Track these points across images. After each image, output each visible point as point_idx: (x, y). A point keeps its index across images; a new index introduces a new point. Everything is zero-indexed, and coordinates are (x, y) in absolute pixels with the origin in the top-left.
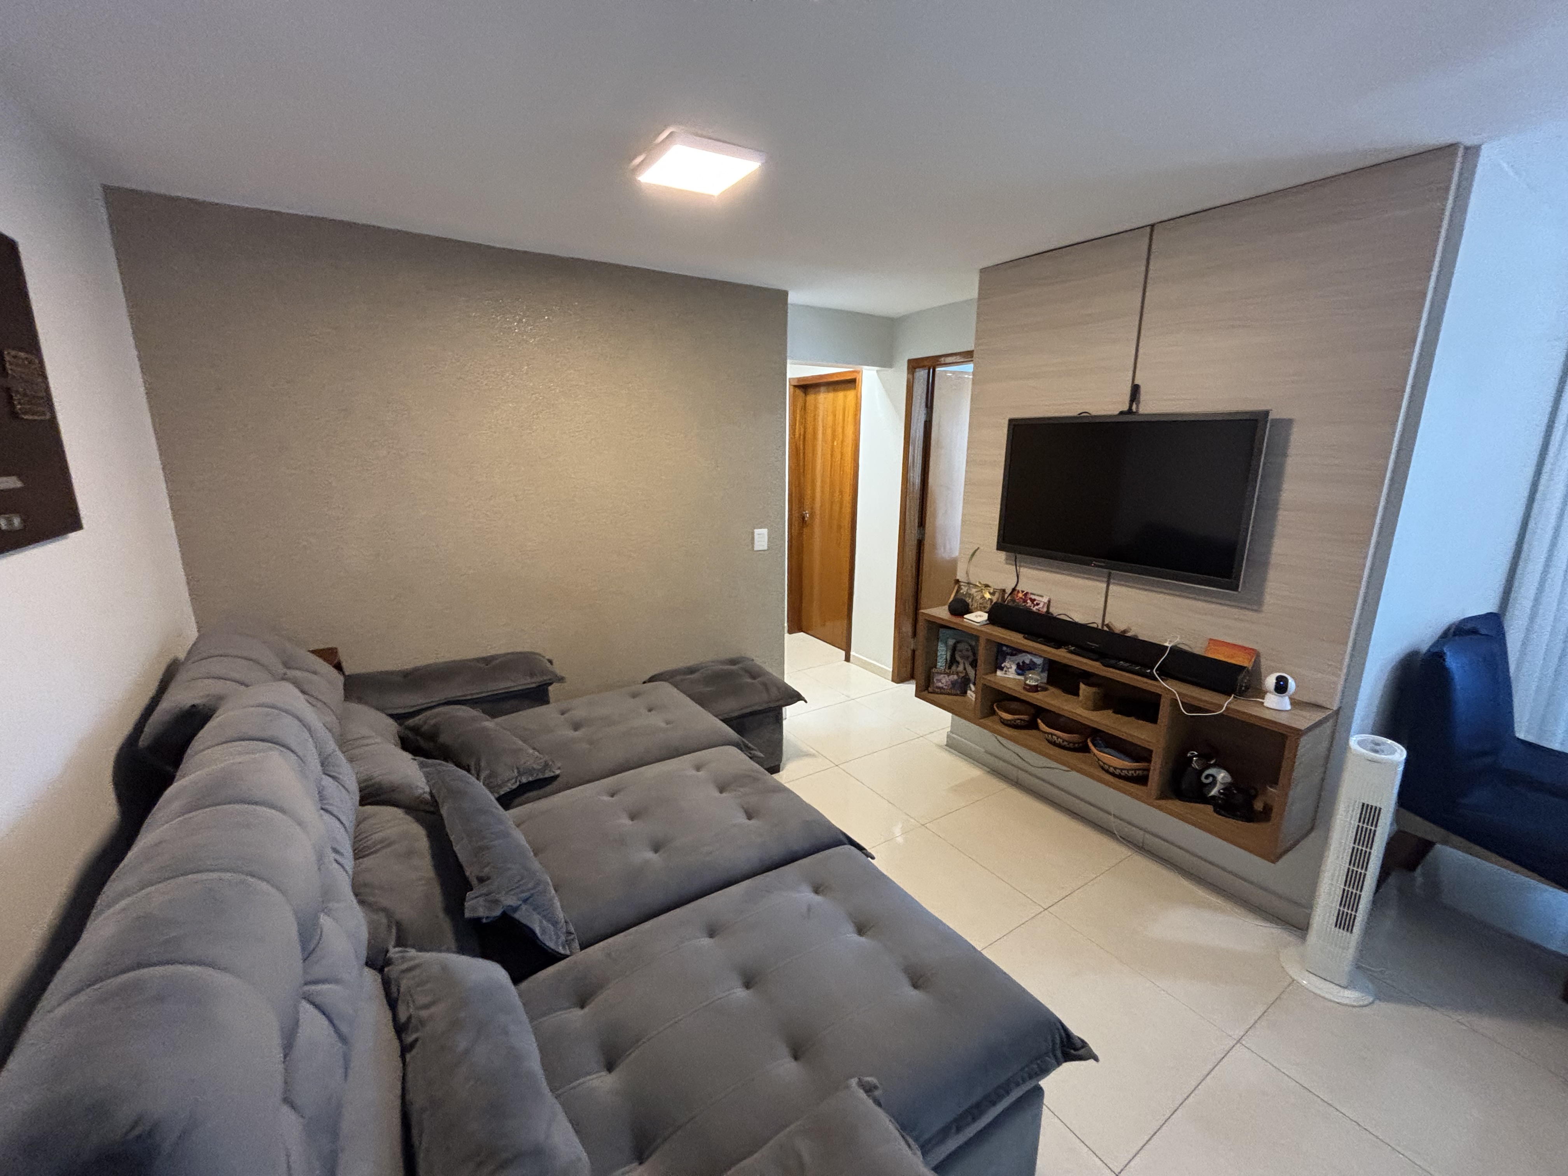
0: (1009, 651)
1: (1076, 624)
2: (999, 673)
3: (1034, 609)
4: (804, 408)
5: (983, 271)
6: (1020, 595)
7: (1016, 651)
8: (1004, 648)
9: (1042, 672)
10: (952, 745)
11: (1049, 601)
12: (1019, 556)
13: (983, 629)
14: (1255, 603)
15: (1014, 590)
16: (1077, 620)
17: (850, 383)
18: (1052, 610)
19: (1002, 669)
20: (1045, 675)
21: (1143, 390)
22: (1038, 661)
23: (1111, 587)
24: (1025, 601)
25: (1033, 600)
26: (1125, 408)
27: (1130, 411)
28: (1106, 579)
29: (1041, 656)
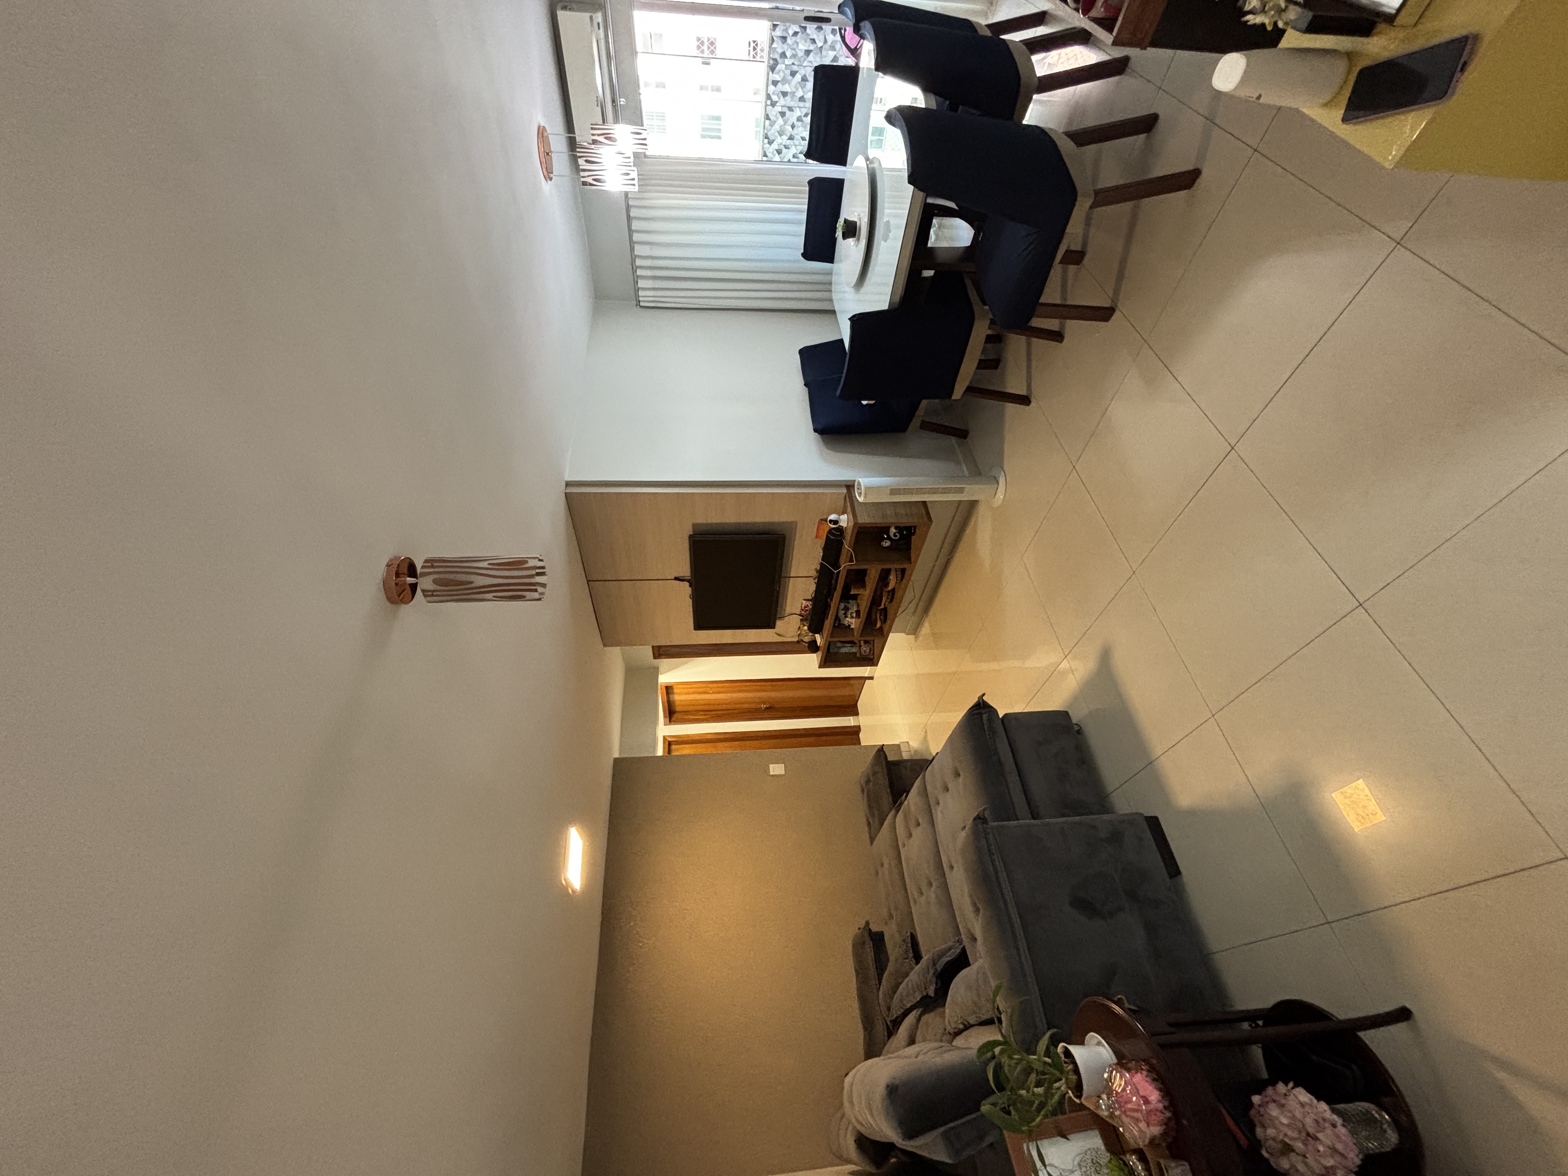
0: (837, 622)
1: (816, 591)
2: (853, 626)
3: (811, 607)
4: (686, 712)
5: (605, 645)
6: (803, 612)
7: (837, 618)
8: (836, 625)
9: (849, 603)
10: (915, 631)
11: (805, 600)
12: (778, 616)
13: (825, 637)
14: (792, 525)
15: (800, 615)
16: (815, 589)
17: (669, 689)
18: (810, 598)
19: (850, 626)
20: (851, 601)
21: (677, 575)
22: (842, 606)
23: (791, 576)
24: (807, 610)
25: (805, 607)
26: (687, 584)
27: (688, 581)
28: (787, 579)
29: (839, 604)
